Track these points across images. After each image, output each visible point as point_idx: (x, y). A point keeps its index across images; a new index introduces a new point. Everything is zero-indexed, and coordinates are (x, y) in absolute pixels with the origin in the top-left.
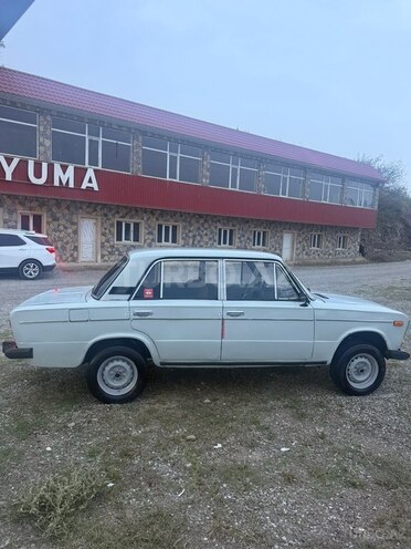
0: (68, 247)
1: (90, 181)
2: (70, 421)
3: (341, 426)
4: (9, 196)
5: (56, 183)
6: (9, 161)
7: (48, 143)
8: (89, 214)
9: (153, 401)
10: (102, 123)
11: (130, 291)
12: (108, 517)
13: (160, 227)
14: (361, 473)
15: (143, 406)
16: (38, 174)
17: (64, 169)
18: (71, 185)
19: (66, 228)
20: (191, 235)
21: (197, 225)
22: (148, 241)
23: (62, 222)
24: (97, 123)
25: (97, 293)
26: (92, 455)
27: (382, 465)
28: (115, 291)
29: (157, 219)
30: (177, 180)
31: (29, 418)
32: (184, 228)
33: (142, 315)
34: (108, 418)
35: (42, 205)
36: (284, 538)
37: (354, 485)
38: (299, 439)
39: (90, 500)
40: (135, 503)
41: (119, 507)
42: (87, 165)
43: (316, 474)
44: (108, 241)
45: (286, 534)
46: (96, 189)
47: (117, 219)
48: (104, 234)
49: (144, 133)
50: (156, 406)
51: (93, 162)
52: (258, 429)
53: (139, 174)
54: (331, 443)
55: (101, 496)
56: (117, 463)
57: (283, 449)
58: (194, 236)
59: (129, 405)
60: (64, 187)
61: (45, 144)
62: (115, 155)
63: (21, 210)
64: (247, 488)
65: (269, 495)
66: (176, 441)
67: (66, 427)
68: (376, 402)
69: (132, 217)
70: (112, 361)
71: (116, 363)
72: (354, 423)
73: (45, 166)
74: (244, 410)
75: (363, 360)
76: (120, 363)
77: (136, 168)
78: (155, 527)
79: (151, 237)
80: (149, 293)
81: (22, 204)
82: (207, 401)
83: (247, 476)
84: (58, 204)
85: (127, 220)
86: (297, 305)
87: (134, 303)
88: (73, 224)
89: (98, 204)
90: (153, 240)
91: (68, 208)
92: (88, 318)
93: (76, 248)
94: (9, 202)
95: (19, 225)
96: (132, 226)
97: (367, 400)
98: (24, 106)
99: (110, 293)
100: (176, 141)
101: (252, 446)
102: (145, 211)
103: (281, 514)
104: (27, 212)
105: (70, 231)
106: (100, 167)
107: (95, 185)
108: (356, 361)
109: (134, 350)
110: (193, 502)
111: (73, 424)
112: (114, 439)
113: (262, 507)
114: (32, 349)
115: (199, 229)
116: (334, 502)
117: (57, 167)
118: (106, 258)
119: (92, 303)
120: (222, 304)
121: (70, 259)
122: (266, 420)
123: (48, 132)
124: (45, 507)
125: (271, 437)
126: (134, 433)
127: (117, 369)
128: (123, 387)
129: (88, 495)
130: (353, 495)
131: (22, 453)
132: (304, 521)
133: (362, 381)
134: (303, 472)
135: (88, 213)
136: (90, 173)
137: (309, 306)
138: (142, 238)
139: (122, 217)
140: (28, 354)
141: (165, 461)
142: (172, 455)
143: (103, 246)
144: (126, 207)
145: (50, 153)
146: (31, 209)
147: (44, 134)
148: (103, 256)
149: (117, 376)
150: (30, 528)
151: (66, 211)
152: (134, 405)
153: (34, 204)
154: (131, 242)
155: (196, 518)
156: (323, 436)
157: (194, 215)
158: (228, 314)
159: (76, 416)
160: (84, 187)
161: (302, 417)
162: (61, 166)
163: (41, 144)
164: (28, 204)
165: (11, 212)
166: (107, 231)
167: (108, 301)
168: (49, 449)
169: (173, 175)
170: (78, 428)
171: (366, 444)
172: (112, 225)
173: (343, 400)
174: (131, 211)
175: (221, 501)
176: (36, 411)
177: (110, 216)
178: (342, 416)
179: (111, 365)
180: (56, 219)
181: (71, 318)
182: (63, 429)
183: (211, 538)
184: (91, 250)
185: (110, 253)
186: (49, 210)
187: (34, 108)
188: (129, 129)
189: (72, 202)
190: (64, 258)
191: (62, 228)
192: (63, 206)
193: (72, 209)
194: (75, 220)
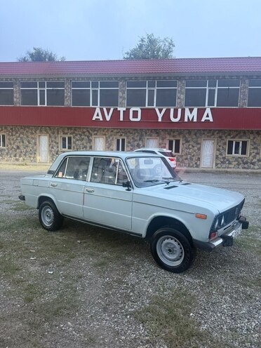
0: (194, 158)
1: (208, 116)
4: (163, 130)
5: (186, 120)
6: (160, 110)
7: (183, 97)
8: (209, 138)
10: (218, 77)
16: (175, 116)
17: (191, 110)
18: (195, 120)
19: (193, 146)
22: (253, 154)
23: (191, 143)
24: (212, 79)
35: (180, 134)
42: (206, 106)
44: (221, 154)
46: (211, 120)
47: (229, 139)
48: (218, 150)
49: (250, 77)
51: (211, 103)
53: (245, 107)
60: (191, 122)
61: (180, 98)
62: (227, 97)
63: (168, 138)
69: (240, 137)
73: (180, 110)
77: (242, 103)
79: (256, 151)
81: (169, 134)
84: (190, 133)
85: (237, 139)
86: (123, 189)
88: (198, 144)
89: (215, 131)
90: (258, 154)
91: (195, 134)
93: (199, 159)
94: (162, 133)
95: (167, 146)
96: (241, 143)
98: (170, 78)
102: (252, 132)
104: (172, 139)
105: (196, 148)
106: (215, 106)
107: (211, 119)
117: (187, 110)
118: (219, 166)
121: (195, 165)
123: (183, 90)
135: (208, 136)
136: (208, 111)
137: (132, 191)
138: (248, 152)
139: (234, 137)
143: (217, 157)
144: (236, 131)
145: (183, 102)
146: (174, 137)
147: (181, 92)
148: (217, 164)
151: (194, 137)
153: (176, 134)
154: (240, 155)
160: (203, 120)
162: (190, 109)
163: (179, 98)
164: (172, 134)
165: (163, 139)
166: (221, 148)
172: (225, 144)
174: (240, 133)
177: (224, 138)
180: (187, 142)
181: (33, 184)
184: (209, 160)
185: (222, 162)
186: (184, 136)
187: (175, 78)
188: (238, 77)
189: (198, 130)
190: (191, 165)
191: (191, 147)
192: (193, 133)
193: (198, 135)
194: (199, 142)
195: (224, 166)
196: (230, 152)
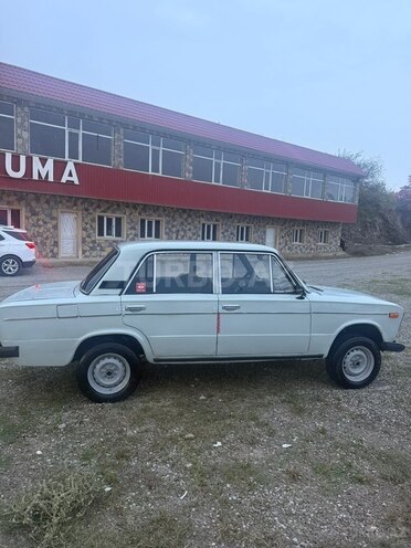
0: (48, 242)
1: (70, 175)
2: (60, 422)
3: (341, 420)
5: (35, 177)
7: (26, 135)
8: (69, 209)
9: (146, 399)
10: (82, 116)
11: (121, 285)
12: (108, 524)
13: (143, 221)
14: (366, 468)
15: (137, 405)
16: (16, 168)
17: (44, 162)
18: (51, 179)
19: (45, 223)
20: (174, 229)
21: (180, 220)
22: (131, 236)
23: (42, 216)
24: (76, 116)
25: (86, 287)
26: (86, 457)
27: (386, 458)
28: (105, 285)
29: (140, 214)
30: (160, 174)
31: (16, 419)
32: (168, 222)
33: (134, 311)
34: (100, 418)
35: (19, 200)
36: (295, 540)
37: (360, 481)
38: (300, 435)
39: (88, 507)
40: (135, 508)
41: (119, 512)
42: (67, 159)
43: (320, 470)
44: (89, 236)
45: (297, 535)
46: (77, 182)
47: (98, 213)
48: (85, 229)
49: (126, 126)
50: (151, 404)
51: (74, 155)
52: (257, 425)
53: (121, 168)
54: (332, 438)
55: (99, 501)
56: (114, 466)
57: (285, 446)
58: (178, 231)
59: (122, 404)
60: (43, 181)
61: (22, 136)
62: (96, 148)
64: (252, 487)
65: (275, 494)
66: (173, 440)
67: (56, 428)
68: (373, 394)
69: (113, 212)
70: (103, 358)
71: (107, 360)
72: (354, 417)
73: (23, 159)
74: (241, 407)
75: (359, 352)
76: (112, 360)
77: (117, 162)
78: (159, 533)
79: (133, 232)
80: (141, 286)
82: (202, 397)
83: (251, 475)
84: (37, 199)
85: (109, 214)
86: (293, 298)
87: (126, 298)
88: (53, 218)
89: (78, 198)
90: (136, 235)
91: (48, 202)
92: (77, 314)
93: (56, 244)
96: (114, 220)
97: (363, 393)
98: (1, 97)
99: (101, 287)
100: (159, 134)
101: (253, 443)
102: (128, 207)
103: (290, 514)
104: (5, 207)
105: (49, 226)
106: (80, 161)
107: (75, 179)
108: (352, 354)
109: (126, 347)
110: (196, 505)
111: (64, 425)
112: (108, 440)
113: (269, 507)
114: (17, 348)
115: (182, 223)
116: (342, 499)
117: (36, 160)
118: (87, 254)
119: (81, 298)
120: (217, 298)
121: (50, 254)
122: (265, 416)
123: (26, 124)
124: (40, 517)
125: (271, 433)
126: (129, 433)
127: (108, 367)
128: (115, 385)
129: (86, 502)
130: (361, 491)
131: (10, 458)
132: (314, 521)
133: (358, 374)
134: (307, 469)
135: (68, 207)
136: (70, 166)
137: (306, 299)
138: (124, 233)
139: (104, 211)
140: (14, 352)
141: (164, 462)
142: (170, 456)
143: (84, 241)
144: (107, 202)
145: (28, 146)
146: (8, 203)
147: (21, 126)
148: (84, 252)
149: (109, 374)
150: (24, 539)
151: (46, 206)
152: (128, 403)
153: (12, 198)
154: (113, 238)
155: (201, 522)
156: (323, 431)
157: (178, 210)
158: (224, 308)
159: (67, 417)
160: (64, 180)
161: (300, 411)
162: (40, 159)
163: (19, 137)
164: (6, 198)
166: (88, 226)
167: (98, 297)
168: (39, 452)
169: (155, 169)
170: (69, 429)
171: (368, 437)
172: (93, 220)
173: (340, 393)
174: (113, 205)
175: (225, 503)
176: (23, 413)
177: (91, 211)
178: (341, 409)
179: (102, 363)
180: (34, 214)
181: (59, 314)
182: (53, 431)
183: (220, 543)
184: (71, 246)
185: (91, 248)
186: (28, 205)
187: (11, 98)
188: (110, 122)
189: (51, 196)
190: (44, 253)
191: (41, 223)
192: (43, 200)
193: (52, 203)
194: (55, 215)
195: (94, 253)
196: (101, 234)
